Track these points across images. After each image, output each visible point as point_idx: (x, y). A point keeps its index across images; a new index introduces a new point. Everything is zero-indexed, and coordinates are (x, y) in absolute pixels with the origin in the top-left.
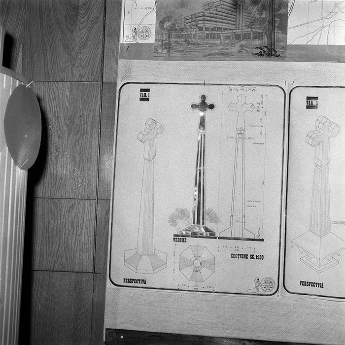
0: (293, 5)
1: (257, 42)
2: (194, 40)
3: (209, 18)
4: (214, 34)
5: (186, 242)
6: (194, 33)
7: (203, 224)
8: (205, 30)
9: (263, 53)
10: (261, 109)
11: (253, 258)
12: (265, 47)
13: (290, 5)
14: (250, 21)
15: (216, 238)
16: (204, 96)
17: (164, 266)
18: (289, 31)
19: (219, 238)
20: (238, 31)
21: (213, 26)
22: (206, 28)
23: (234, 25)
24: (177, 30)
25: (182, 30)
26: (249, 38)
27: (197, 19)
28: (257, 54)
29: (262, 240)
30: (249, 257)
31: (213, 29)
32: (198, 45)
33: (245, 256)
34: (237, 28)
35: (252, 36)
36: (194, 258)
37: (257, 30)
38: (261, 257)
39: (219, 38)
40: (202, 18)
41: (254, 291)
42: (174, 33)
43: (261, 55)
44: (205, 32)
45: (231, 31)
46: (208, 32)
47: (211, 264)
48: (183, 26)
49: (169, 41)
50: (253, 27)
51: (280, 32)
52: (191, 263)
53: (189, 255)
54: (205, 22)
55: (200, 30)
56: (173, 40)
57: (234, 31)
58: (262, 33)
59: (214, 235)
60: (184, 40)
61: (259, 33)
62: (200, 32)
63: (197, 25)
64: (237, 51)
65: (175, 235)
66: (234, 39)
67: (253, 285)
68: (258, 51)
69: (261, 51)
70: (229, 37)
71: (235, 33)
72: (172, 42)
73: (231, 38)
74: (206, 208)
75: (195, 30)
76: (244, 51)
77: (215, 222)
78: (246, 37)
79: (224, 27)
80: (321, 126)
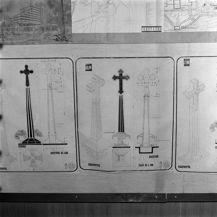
0: (74, 8)
1: (55, 32)
2: (17, 32)
3: (24, 18)
4: (29, 28)
5: (25, 147)
6: (16, 27)
7: (34, 137)
8: (23, 26)
9: (58, 39)
10: (60, 72)
11: (63, 154)
12: (59, 35)
13: (72, 8)
14: (49, 18)
15: (41, 144)
16: (27, 65)
17: (16, 160)
18: (73, 25)
19: (43, 144)
20: (43, 26)
21: (27, 23)
22: (23, 24)
23: (40, 21)
24: (6, 26)
25: (9, 26)
26: (50, 30)
27: (18, 18)
28: (55, 39)
29: (67, 144)
30: (60, 153)
31: (28, 25)
32: (19, 35)
33: (58, 153)
34: (42, 24)
35: (51, 28)
36: (31, 156)
37: (54, 25)
38: (67, 153)
39: (32, 30)
40: (20, 17)
41: (65, 170)
42: (4, 28)
43: (57, 40)
44: (23, 27)
45: (39, 26)
46: (25, 27)
47: (40, 158)
48: (9, 23)
49: (2, 33)
50: (52, 22)
51: (67, 25)
52: (30, 158)
53: (28, 154)
54: (23, 20)
55: (20, 26)
56: (5, 32)
57: (40, 25)
58: (57, 26)
59: (40, 143)
60: (11, 32)
61: (55, 26)
62: (20, 27)
63: (18, 22)
64: (43, 38)
65: (19, 144)
66: (41, 31)
67: (64, 167)
68: (55, 37)
69: (57, 37)
70: (37, 29)
71: (41, 27)
72: (5, 34)
73: (39, 30)
74: (35, 128)
75: (17, 25)
76: (47, 38)
77: (40, 136)
78: (48, 29)
79: (34, 23)
80: (94, 80)
